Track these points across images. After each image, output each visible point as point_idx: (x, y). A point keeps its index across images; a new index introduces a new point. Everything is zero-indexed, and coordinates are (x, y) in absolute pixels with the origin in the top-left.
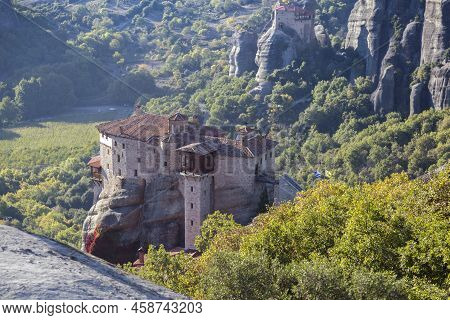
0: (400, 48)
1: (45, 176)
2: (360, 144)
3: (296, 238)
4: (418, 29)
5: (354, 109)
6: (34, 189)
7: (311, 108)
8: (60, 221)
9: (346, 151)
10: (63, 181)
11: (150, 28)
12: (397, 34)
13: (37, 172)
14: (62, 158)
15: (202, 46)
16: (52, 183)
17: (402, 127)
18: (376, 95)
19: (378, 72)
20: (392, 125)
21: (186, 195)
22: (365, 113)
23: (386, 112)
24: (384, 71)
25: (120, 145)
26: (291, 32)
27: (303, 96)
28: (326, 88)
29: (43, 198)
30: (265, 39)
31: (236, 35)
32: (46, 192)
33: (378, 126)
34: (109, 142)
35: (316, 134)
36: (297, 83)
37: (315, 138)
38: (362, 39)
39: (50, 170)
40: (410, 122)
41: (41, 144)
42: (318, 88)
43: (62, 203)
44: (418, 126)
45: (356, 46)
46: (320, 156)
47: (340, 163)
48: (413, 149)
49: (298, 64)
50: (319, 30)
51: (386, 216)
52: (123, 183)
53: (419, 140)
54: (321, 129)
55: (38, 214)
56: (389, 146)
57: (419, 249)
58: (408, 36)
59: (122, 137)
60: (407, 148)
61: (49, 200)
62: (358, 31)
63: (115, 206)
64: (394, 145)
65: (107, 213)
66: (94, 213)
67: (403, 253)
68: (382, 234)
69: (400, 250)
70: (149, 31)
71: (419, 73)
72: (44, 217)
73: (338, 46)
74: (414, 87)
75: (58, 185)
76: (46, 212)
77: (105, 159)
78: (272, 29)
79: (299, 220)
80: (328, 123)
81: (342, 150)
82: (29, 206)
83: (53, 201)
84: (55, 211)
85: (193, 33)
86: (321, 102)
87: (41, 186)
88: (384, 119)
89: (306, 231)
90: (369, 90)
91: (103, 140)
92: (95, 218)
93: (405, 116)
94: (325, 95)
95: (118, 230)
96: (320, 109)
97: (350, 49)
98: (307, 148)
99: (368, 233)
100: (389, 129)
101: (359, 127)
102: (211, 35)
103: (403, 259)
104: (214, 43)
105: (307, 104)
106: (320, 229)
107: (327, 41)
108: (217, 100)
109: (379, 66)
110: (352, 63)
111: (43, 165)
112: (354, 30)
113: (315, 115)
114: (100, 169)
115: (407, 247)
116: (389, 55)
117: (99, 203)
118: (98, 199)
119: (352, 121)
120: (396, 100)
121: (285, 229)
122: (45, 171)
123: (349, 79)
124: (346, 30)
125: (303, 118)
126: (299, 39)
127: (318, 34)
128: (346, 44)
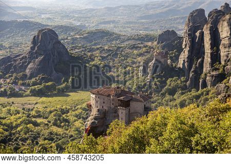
0: (196, 68)
1: (78, 108)
2: (182, 99)
3: (146, 131)
4: (203, 61)
5: (181, 88)
6: (74, 113)
7: (167, 87)
8: (82, 123)
9: (178, 101)
10: (83, 110)
11: (114, 61)
12: (195, 63)
13: (75, 107)
14: (83, 103)
15: (130, 66)
16: (80, 111)
17: (197, 93)
18: (188, 83)
19: (189, 75)
20: (194, 93)
21: (120, 115)
22: (185, 89)
23: (191, 89)
24: (191, 75)
25: (97, 97)
26: (160, 62)
27: (163, 83)
28: (171, 81)
29: (76, 116)
30: (151, 64)
31: (142, 63)
32: (78, 114)
33: (189, 93)
34: (94, 96)
35: (168, 96)
36: (162, 79)
37: (168, 97)
38: (184, 64)
39: (79, 107)
40: (199, 92)
41: (77, 98)
42: (168, 81)
43: (83, 118)
44: (202, 93)
45: (182, 67)
46: (169, 103)
47: (176, 105)
48: (201, 101)
49: (162, 73)
50: (169, 61)
51: (186, 122)
52: (98, 110)
53: (203, 98)
54: (170, 94)
55: (75, 121)
56: (193, 100)
57: (201, 138)
58: (199, 64)
59: (98, 94)
60: (199, 101)
61: (78, 117)
62: (182, 62)
63: (95, 118)
64: (194, 100)
65: (93, 121)
66: (88, 121)
67: (194, 140)
68: (184, 130)
69: (192, 138)
70: (113, 61)
71: (203, 76)
72: (77, 122)
73: (175, 67)
74: (201, 81)
75: (82, 112)
76: (77, 120)
77: (93, 102)
78: (154, 61)
79: (148, 123)
80: (172, 92)
81: (177, 101)
82: (72, 118)
83: (80, 117)
84: (80, 120)
85: (128, 62)
86: (170, 85)
87: (76, 112)
88: (191, 91)
89: (151, 128)
90: (186, 81)
91: (92, 95)
92: (89, 123)
93: (198, 90)
94: (171, 83)
95: (96, 127)
96: (169, 87)
97: (180, 68)
98: (165, 100)
99: (178, 130)
100: (193, 94)
101: (182, 94)
102: (134, 63)
103: (193, 143)
104: (134, 66)
105: (165, 86)
106: (157, 128)
107: (172, 65)
108: (135, 84)
109: (189, 73)
110: (180, 72)
111: (77, 105)
112: (181, 61)
113: (168, 89)
114: (91, 105)
115: (195, 137)
116: (192, 70)
117: (90, 118)
118: (90, 116)
119: (180, 91)
120: (195, 85)
121: (142, 128)
122: (77, 107)
123: (179, 78)
124: (178, 62)
125: (163, 91)
126: (162, 64)
127: (169, 63)
128: (178, 66)
